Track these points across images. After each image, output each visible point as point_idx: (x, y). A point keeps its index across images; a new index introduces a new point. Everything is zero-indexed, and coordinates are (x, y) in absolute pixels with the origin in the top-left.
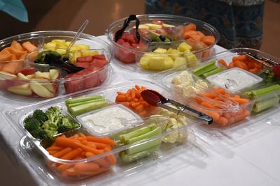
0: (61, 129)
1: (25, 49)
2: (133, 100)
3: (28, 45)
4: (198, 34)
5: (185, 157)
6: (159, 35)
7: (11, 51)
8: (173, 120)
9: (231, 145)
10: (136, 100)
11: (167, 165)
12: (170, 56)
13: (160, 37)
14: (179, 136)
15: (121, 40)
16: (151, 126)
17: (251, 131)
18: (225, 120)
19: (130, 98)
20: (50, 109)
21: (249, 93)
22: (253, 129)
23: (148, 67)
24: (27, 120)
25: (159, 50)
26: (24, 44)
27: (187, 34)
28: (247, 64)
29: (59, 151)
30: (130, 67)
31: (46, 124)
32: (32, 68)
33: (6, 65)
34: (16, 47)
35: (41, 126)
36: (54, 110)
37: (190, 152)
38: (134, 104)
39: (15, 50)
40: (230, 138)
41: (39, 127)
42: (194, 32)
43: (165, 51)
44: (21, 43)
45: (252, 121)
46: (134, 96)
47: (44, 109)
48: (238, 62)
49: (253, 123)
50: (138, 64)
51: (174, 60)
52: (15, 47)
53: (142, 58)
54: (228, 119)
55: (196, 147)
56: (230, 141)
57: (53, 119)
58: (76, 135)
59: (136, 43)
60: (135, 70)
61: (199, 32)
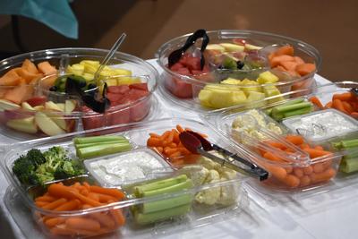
0: (59, 175)
1: (40, 71)
2: (168, 145)
3: (46, 67)
4: (294, 61)
5: (225, 224)
6: (237, 60)
7: (20, 74)
8: (214, 173)
9: (298, 213)
10: (174, 144)
11: (197, 233)
12: (241, 89)
13: (238, 62)
14: (221, 195)
15: (178, 65)
16: (179, 177)
17: (333, 198)
18: (295, 180)
19: (165, 142)
20: (51, 150)
21: (338, 144)
22: (336, 195)
23: (208, 104)
24: (17, 162)
25: (230, 81)
26: (40, 65)
27: (277, 59)
28: (352, 105)
29: (51, 202)
30: (185, 104)
31: (42, 168)
32: (42, 97)
33: (10, 91)
34: (29, 68)
35: (35, 170)
36: (57, 151)
37: (234, 219)
38: (168, 150)
39: (26, 72)
40: (299, 205)
41: (32, 172)
42: (289, 58)
43: (237, 82)
44: (36, 63)
45: (338, 184)
46: (171, 139)
47: (43, 149)
48: (338, 101)
49: (339, 188)
50: (196, 100)
51: (247, 95)
52: (26, 69)
53: (202, 91)
54: (300, 178)
55: (246, 213)
56: (297, 209)
57: (51, 162)
58: (78, 184)
59: (198, 69)
60: (192, 108)
61: (297, 58)
